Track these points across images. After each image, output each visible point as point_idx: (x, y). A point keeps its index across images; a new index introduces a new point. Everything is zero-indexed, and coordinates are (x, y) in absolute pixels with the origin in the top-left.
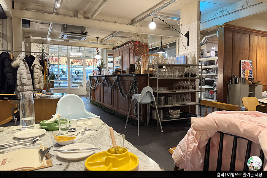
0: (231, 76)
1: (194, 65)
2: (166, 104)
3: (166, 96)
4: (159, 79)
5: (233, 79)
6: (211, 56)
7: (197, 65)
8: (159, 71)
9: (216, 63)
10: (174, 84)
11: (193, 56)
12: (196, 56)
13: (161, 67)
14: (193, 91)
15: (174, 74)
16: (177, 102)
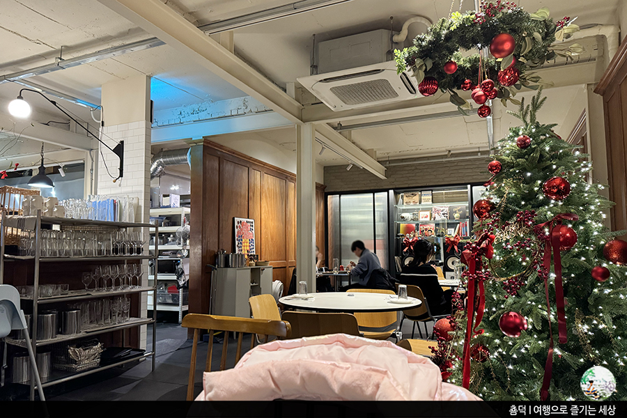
0: (216, 251)
1: (137, 226)
2: (61, 333)
3: (62, 308)
4: (40, 262)
5: (221, 258)
6: (172, 206)
7: (144, 225)
8: (42, 238)
9: (182, 221)
10: (84, 273)
11: (135, 202)
12: (142, 203)
13: (46, 225)
14: (137, 289)
15: (88, 248)
16: (91, 322)
